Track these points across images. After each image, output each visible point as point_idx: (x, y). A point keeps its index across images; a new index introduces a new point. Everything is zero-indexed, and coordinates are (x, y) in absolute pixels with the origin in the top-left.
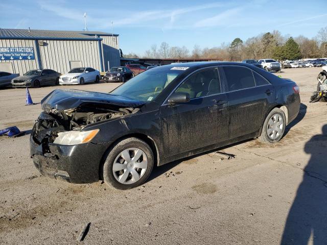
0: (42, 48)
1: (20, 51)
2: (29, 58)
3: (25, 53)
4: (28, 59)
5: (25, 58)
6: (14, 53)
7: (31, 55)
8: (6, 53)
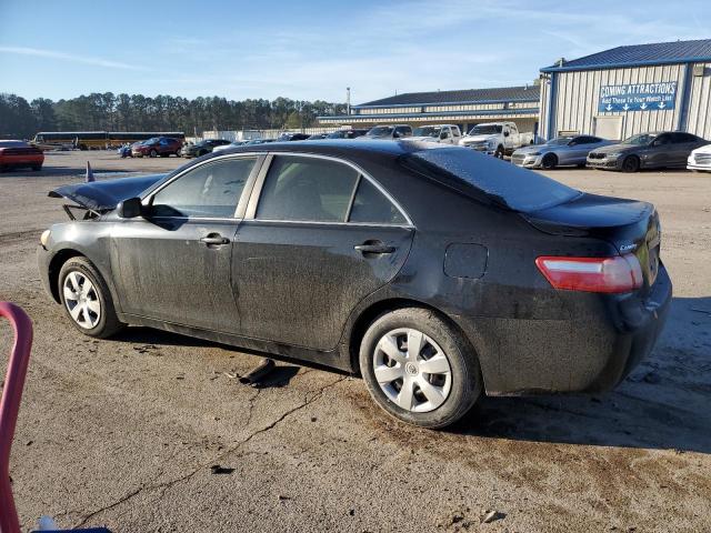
0: (697, 82)
1: (647, 90)
2: (661, 107)
3: (657, 95)
4: (658, 109)
5: (652, 106)
6: (632, 96)
7: (668, 98)
8: (619, 97)
